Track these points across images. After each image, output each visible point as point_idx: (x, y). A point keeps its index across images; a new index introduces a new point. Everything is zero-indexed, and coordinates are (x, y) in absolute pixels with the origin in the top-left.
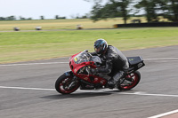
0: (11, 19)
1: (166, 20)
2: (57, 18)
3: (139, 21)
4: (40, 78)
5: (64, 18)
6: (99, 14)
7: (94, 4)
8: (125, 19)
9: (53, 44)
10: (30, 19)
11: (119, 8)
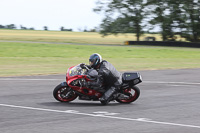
0: (11, 27)
1: (184, 40)
2: (62, 29)
3: (154, 38)
4: (33, 96)
5: (70, 30)
6: (109, 28)
7: (104, 17)
8: (138, 36)
9: (54, 59)
10: (32, 29)
11: (131, 23)
